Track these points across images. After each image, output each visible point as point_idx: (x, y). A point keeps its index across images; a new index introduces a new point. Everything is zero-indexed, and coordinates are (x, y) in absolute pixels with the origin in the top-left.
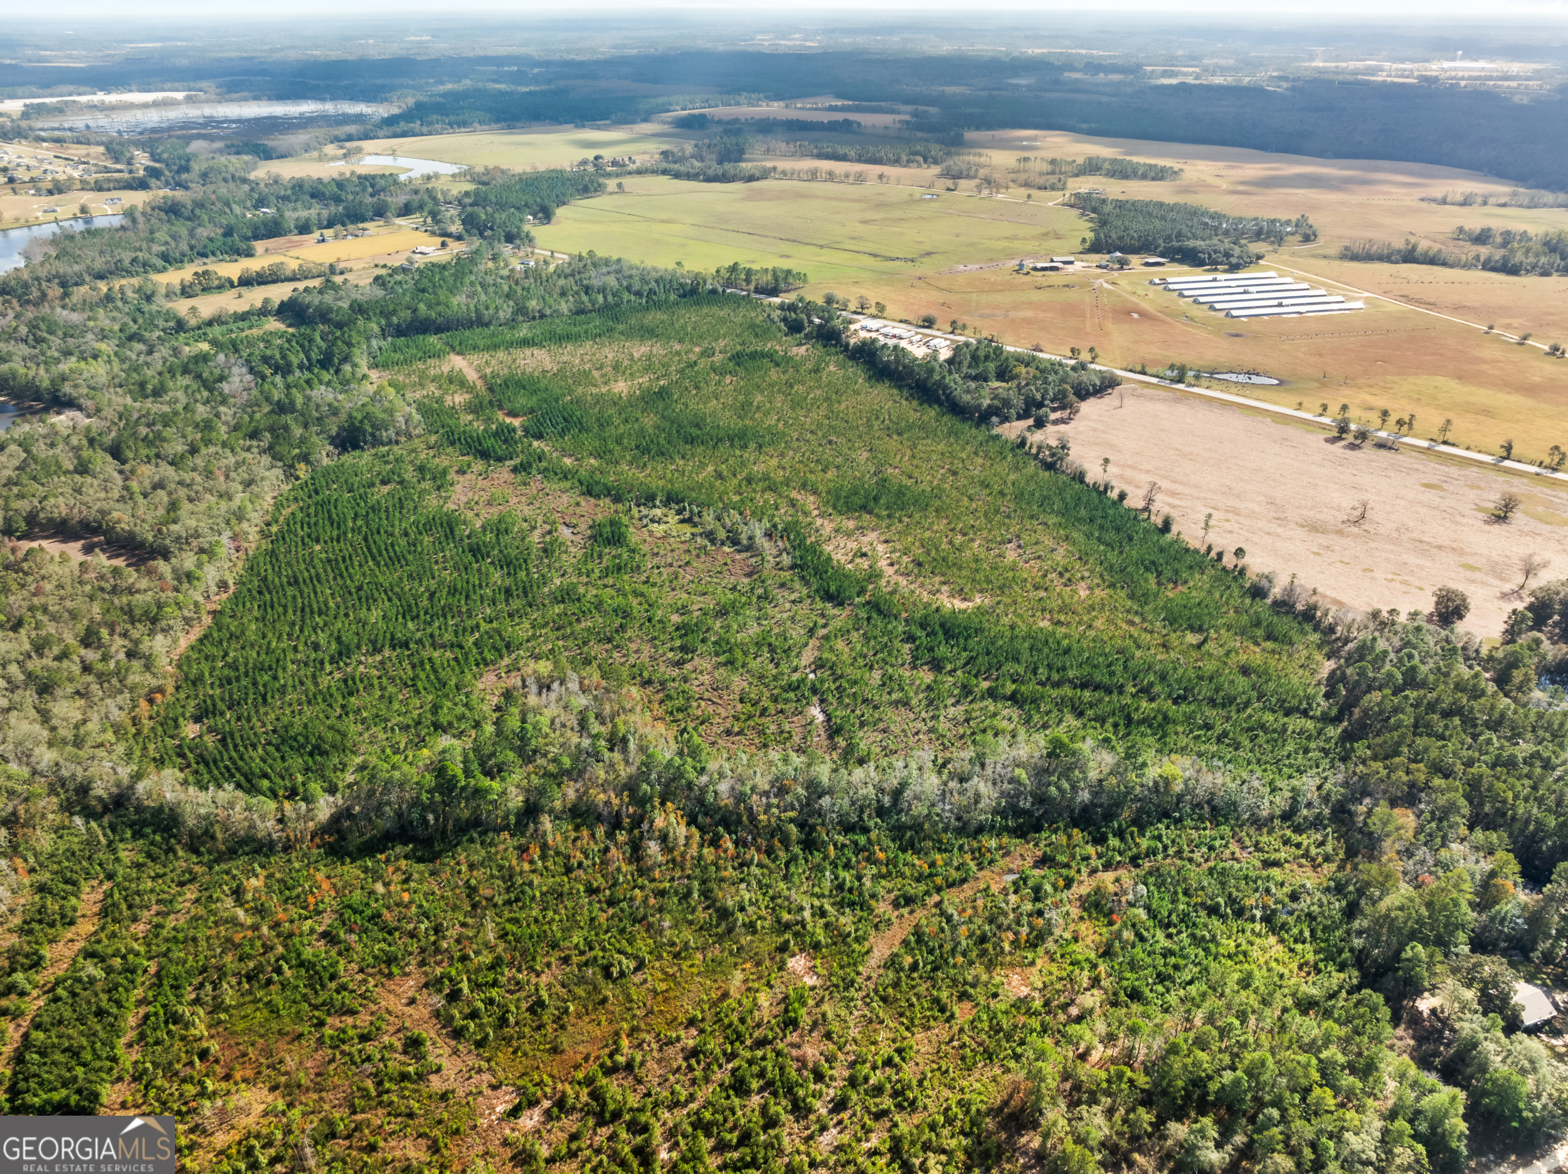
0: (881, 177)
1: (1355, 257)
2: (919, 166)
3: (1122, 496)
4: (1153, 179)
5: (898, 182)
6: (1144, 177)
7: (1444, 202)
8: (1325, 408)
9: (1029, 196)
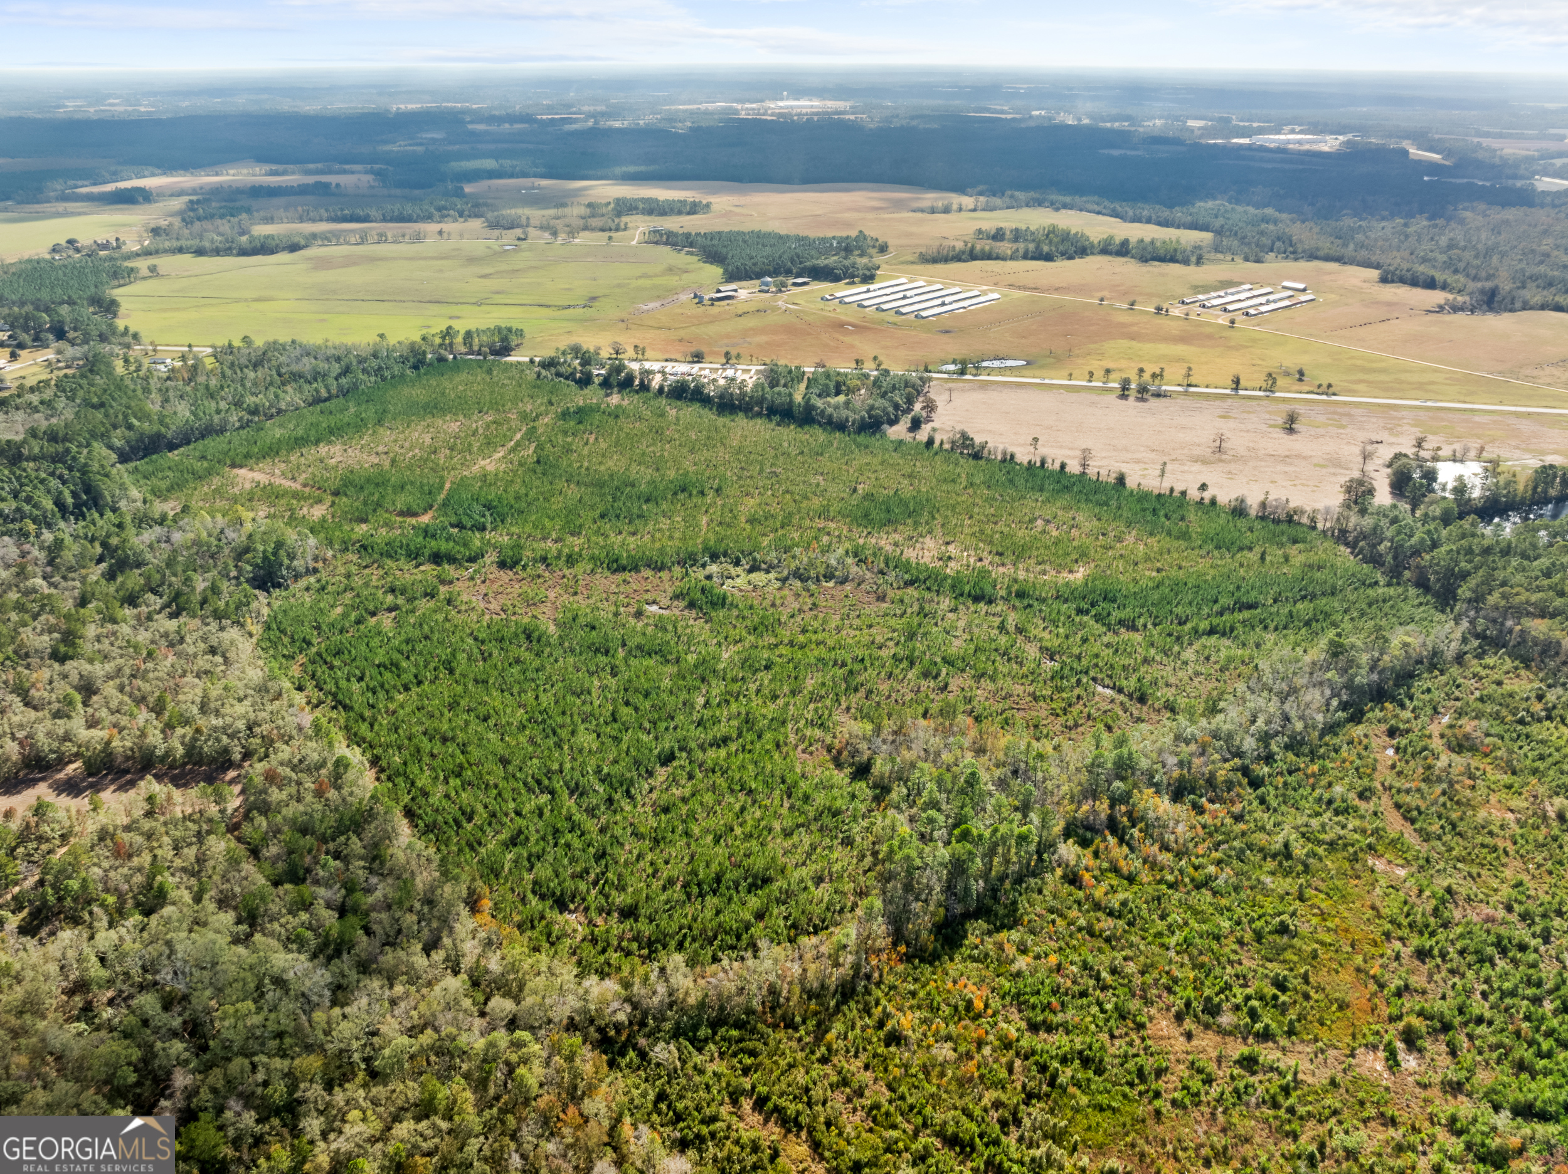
0: (440, 233)
1: (935, 259)
2: (455, 220)
3: (1063, 466)
4: (689, 213)
5: (461, 236)
6: (680, 213)
7: (933, 211)
8: (1091, 374)
9: (610, 238)
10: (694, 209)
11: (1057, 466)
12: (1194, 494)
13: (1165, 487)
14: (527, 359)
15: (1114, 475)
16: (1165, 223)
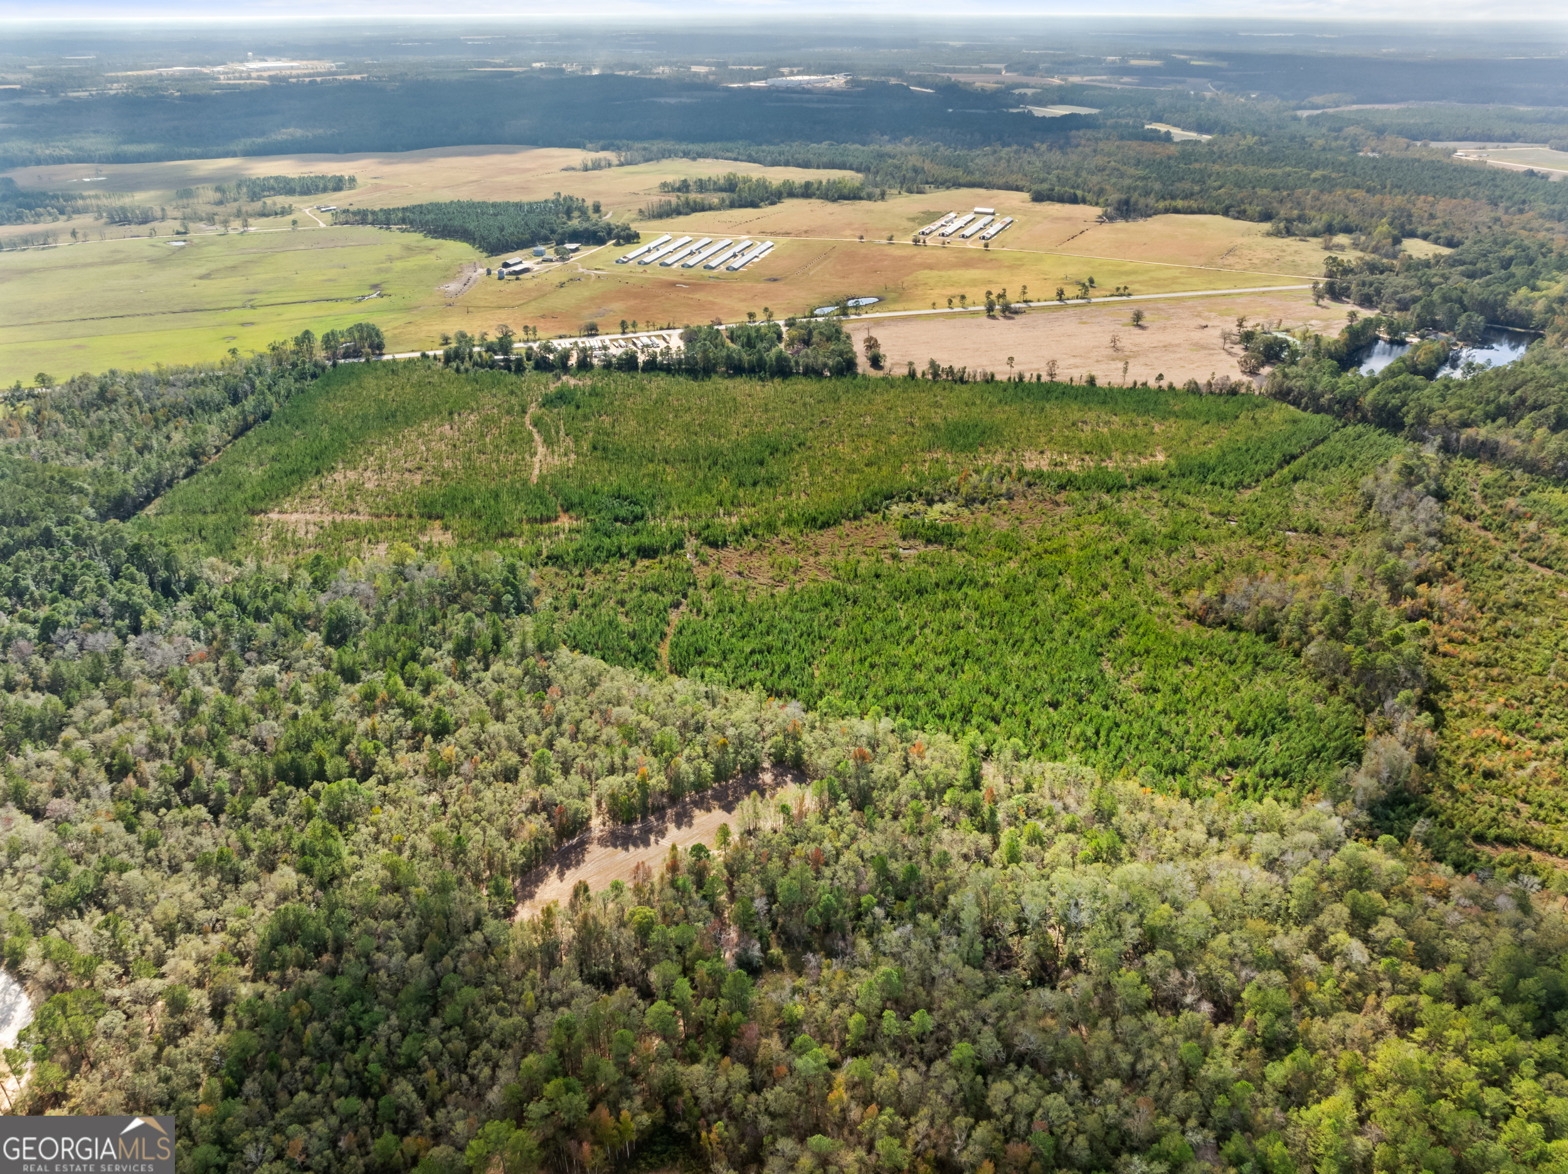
3: (1038, 378)
4: (334, 190)
10: (338, 185)
11: (1034, 380)
12: (1152, 383)
13: (1129, 383)
14: (418, 354)
15: (1084, 379)
16: (806, 165)
